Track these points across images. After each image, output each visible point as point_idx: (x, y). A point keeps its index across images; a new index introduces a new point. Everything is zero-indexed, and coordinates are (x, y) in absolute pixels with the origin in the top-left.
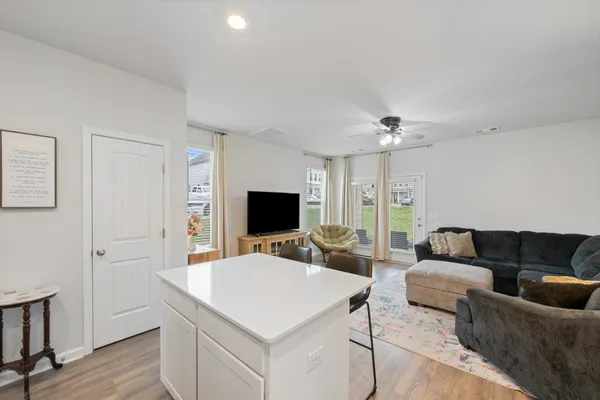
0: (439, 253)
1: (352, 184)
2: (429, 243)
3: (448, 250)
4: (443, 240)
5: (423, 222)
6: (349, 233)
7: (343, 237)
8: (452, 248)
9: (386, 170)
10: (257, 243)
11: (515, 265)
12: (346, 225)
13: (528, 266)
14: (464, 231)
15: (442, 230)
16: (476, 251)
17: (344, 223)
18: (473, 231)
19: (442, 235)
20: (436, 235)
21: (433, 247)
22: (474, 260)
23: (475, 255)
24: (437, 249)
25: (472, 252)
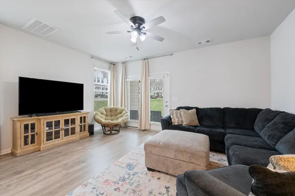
0: (176, 124)
1: (127, 80)
2: (170, 117)
3: (182, 121)
4: (179, 115)
5: (168, 104)
6: (124, 112)
7: (120, 115)
8: (184, 120)
9: (147, 71)
10: (30, 123)
11: (222, 131)
12: (123, 108)
13: (231, 131)
14: (192, 108)
15: (179, 109)
16: (199, 122)
17: (122, 107)
18: (197, 109)
19: (178, 111)
20: (175, 111)
21: (173, 120)
22: (197, 128)
23: (198, 124)
24: (175, 121)
25: (196, 122)
